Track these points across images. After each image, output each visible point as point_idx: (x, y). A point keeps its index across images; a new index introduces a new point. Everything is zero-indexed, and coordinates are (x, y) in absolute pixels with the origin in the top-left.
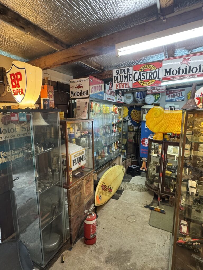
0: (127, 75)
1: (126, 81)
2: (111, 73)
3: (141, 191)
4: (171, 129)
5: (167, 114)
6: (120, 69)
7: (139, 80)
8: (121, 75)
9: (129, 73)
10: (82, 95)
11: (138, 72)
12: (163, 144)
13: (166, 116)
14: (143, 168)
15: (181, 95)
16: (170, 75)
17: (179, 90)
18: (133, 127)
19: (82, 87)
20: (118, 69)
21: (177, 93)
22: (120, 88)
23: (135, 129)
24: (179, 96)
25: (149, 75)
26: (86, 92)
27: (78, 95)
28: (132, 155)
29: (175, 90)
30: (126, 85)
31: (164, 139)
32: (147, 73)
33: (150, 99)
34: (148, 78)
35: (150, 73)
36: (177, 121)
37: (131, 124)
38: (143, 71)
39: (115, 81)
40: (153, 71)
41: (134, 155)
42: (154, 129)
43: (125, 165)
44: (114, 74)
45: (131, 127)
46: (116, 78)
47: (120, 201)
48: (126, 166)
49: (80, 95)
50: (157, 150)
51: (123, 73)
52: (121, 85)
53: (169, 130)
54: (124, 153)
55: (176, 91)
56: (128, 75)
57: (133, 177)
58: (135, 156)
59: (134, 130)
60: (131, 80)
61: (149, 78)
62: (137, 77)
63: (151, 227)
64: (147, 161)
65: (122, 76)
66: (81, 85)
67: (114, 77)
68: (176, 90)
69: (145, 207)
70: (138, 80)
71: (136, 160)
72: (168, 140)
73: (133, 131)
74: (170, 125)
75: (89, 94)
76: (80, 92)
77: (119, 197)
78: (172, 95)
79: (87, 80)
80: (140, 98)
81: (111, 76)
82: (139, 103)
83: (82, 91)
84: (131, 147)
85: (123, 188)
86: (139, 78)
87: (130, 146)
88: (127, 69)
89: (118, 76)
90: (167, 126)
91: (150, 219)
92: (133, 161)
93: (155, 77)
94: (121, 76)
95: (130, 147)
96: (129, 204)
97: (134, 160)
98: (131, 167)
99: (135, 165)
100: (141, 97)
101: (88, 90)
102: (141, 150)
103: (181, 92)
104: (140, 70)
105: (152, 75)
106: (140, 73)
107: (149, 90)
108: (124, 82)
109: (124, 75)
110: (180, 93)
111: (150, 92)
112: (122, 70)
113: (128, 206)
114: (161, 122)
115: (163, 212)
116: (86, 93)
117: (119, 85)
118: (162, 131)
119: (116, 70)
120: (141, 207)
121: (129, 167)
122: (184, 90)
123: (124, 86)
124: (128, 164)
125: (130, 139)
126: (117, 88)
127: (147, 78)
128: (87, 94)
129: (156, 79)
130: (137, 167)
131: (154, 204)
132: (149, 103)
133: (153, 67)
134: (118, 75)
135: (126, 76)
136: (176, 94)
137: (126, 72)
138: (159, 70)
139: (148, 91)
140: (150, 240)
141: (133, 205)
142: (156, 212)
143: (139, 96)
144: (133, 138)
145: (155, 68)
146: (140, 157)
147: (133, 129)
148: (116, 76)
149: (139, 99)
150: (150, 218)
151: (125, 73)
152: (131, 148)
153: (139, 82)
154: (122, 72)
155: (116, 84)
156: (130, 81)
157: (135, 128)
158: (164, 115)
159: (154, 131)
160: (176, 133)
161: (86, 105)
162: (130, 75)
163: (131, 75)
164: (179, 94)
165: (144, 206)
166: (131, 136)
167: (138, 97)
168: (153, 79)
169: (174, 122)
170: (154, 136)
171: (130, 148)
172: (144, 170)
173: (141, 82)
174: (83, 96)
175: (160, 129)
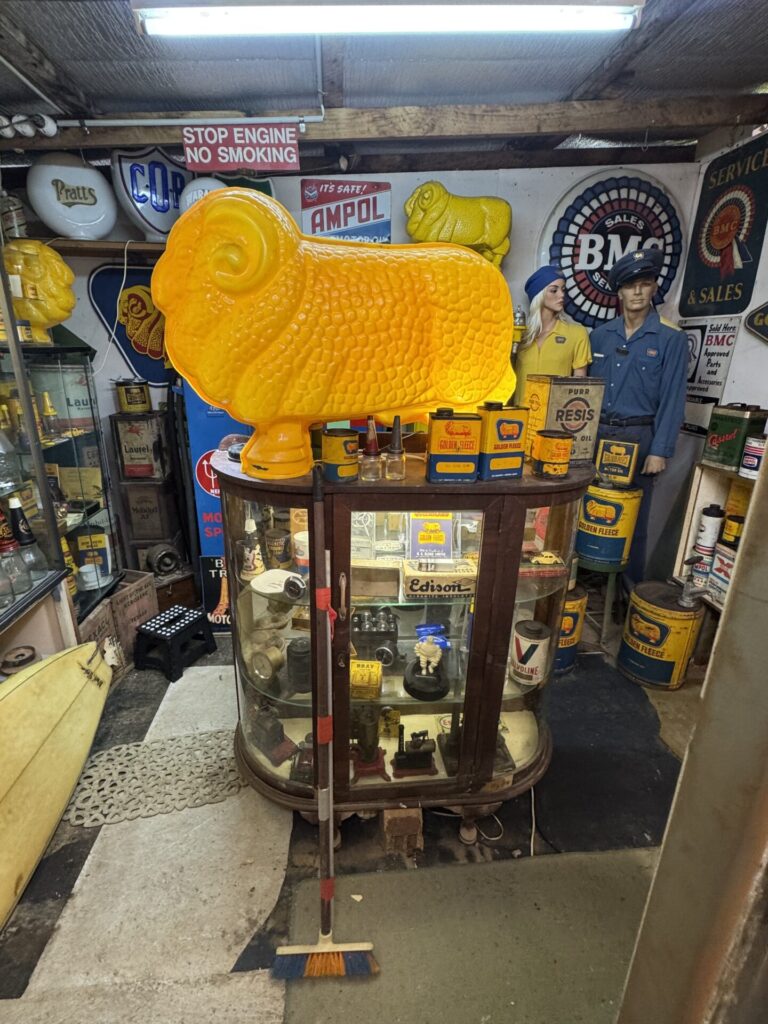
4: (364, 387)
5: (327, 263)
12: (319, 506)
13: (315, 279)
15: (376, 217)
17: (362, 184)
18: (142, 386)
21: (356, 201)
23: (161, 404)
24: (364, 216)
28: (162, 549)
29: (344, 183)
31: (325, 473)
36: (399, 325)
37: (128, 375)
41: (170, 549)
42: (239, 393)
43: (116, 626)
45: (128, 391)
47: (40, 1000)
48: (126, 627)
50: (282, 541)
53: (348, 396)
54: (102, 552)
55: (347, 189)
57: (171, 688)
58: (176, 552)
59: (156, 407)
68: (350, 183)
69: (244, 962)
71: (187, 574)
72: (345, 472)
73: (148, 415)
74: (352, 360)
78: (333, 206)
80: (159, 210)
82: (157, 240)
84: (151, 506)
85: (87, 823)
87: (144, 500)
90: (336, 366)
92: (166, 580)
95: (145, 506)
96: (121, 994)
97: (177, 576)
102: (203, 518)
103: (371, 197)
107: (197, 145)
110: (367, 201)
111: (205, 155)
114: (285, 337)
118: (297, 413)
120: (214, 979)
122: (385, 187)
124: (133, 610)
125: (136, 462)
136: (352, 205)
139: (192, 147)
141: (148, 990)
144: (152, 456)
146: (204, 554)
147: (146, 400)
149: (146, 209)
152: (151, 511)
157: (157, 395)
158: (303, 272)
159: (245, 409)
160: (397, 418)
164: (364, 206)
165: (233, 962)
166: (136, 445)
167: (144, 201)
169: (383, 335)
170: (250, 450)
171: (142, 510)
175: (282, 391)
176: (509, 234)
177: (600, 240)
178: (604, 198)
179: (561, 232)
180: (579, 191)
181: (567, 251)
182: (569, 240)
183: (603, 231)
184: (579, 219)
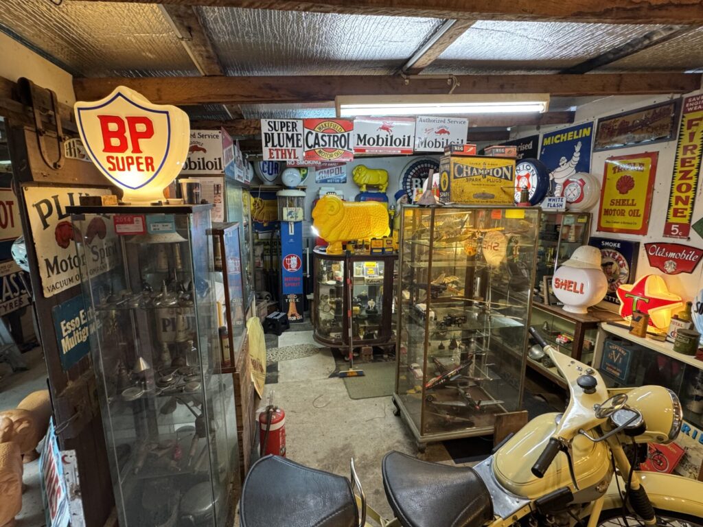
0: (293, 135)
1: (290, 145)
2: (257, 125)
3: (309, 356)
4: (356, 233)
5: (349, 208)
6: (277, 120)
7: (317, 146)
8: (279, 132)
9: (296, 130)
10: (204, 169)
11: (313, 131)
12: (346, 260)
14: (292, 315)
15: (341, 173)
16: (365, 144)
19: (204, 151)
20: (273, 120)
21: (334, 168)
22: (278, 158)
24: (337, 173)
25: (334, 141)
26: (216, 162)
27: (193, 166)
28: (265, 294)
30: (290, 154)
31: (347, 253)
32: (330, 136)
33: (291, 177)
34: (332, 146)
35: (334, 136)
38: (322, 132)
39: (267, 143)
40: (339, 135)
44: (265, 128)
46: (269, 138)
47: (283, 383)
49: (198, 167)
51: (285, 129)
52: (280, 152)
53: (353, 236)
55: (331, 164)
56: (295, 136)
57: (279, 337)
60: (300, 145)
61: (334, 146)
62: (311, 141)
63: (356, 401)
64: (297, 300)
65: (281, 135)
66: (199, 146)
67: (266, 134)
69: (331, 377)
70: (314, 147)
74: (354, 228)
75: (222, 167)
76: (199, 162)
77: (277, 377)
78: (326, 170)
79: (217, 136)
80: (270, 174)
81: (257, 131)
82: (268, 184)
83: (203, 159)
85: (273, 361)
86: (315, 144)
88: (293, 123)
89: (273, 134)
90: (351, 229)
91: (348, 391)
93: (343, 144)
94: (279, 134)
96: (302, 381)
98: (271, 316)
99: (276, 313)
100: (271, 172)
101: (220, 159)
102: (285, 279)
104: (316, 129)
105: (337, 141)
106: (317, 135)
108: (287, 146)
109: (287, 135)
110: (338, 168)
112: (281, 123)
113: (303, 385)
114: (341, 223)
115: (360, 374)
116: (214, 165)
117: (275, 153)
118: (342, 239)
119: (268, 120)
120: (325, 379)
121: (266, 319)
123: (285, 154)
126: (271, 157)
127: (330, 145)
128: (218, 168)
129: (346, 149)
130: (282, 314)
131: (341, 368)
132: (292, 185)
133: (340, 127)
134: (274, 131)
135: (290, 136)
137: (290, 128)
138: (348, 134)
140: (366, 418)
141: (308, 381)
142: (351, 378)
143: (266, 169)
145: (343, 131)
146: (284, 294)
147: (258, 239)
148: (270, 132)
149: (266, 175)
150: (347, 389)
151: (287, 130)
153: (317, 151)
154: (282, 128)
155: (270, 150)
156: (298, 146)
158: (344, 210)
161: (218, 191)
162: (297, 135)
163: (299, 136)
164: (337, 170)
165: (328, 377)
167: (265, 172)
168: (340, 148)
169: (361, 222)
170: (329, 248)
172: (294, 318)
173: (320, 152)
174: (207, 172)
175: (338, 235)
176: (388, 181)
177: (419, 180)
178: (419, 167)
179: (406, 178)
180: (411, 164)
181: (408, 184)
182: (409, 180)
183: (420, 178)
184: (411, 173)
